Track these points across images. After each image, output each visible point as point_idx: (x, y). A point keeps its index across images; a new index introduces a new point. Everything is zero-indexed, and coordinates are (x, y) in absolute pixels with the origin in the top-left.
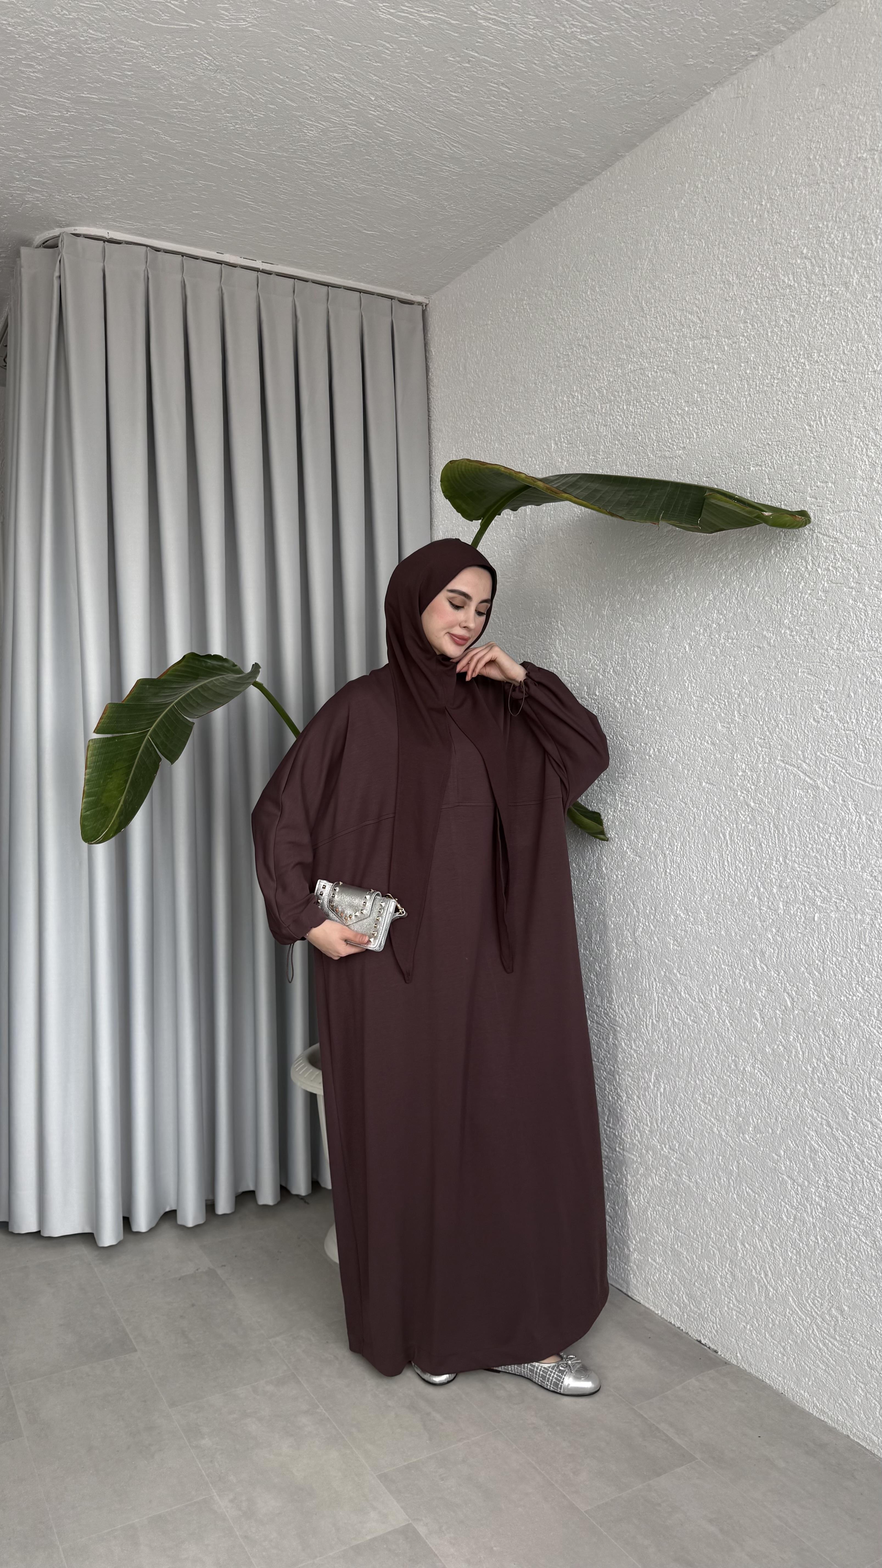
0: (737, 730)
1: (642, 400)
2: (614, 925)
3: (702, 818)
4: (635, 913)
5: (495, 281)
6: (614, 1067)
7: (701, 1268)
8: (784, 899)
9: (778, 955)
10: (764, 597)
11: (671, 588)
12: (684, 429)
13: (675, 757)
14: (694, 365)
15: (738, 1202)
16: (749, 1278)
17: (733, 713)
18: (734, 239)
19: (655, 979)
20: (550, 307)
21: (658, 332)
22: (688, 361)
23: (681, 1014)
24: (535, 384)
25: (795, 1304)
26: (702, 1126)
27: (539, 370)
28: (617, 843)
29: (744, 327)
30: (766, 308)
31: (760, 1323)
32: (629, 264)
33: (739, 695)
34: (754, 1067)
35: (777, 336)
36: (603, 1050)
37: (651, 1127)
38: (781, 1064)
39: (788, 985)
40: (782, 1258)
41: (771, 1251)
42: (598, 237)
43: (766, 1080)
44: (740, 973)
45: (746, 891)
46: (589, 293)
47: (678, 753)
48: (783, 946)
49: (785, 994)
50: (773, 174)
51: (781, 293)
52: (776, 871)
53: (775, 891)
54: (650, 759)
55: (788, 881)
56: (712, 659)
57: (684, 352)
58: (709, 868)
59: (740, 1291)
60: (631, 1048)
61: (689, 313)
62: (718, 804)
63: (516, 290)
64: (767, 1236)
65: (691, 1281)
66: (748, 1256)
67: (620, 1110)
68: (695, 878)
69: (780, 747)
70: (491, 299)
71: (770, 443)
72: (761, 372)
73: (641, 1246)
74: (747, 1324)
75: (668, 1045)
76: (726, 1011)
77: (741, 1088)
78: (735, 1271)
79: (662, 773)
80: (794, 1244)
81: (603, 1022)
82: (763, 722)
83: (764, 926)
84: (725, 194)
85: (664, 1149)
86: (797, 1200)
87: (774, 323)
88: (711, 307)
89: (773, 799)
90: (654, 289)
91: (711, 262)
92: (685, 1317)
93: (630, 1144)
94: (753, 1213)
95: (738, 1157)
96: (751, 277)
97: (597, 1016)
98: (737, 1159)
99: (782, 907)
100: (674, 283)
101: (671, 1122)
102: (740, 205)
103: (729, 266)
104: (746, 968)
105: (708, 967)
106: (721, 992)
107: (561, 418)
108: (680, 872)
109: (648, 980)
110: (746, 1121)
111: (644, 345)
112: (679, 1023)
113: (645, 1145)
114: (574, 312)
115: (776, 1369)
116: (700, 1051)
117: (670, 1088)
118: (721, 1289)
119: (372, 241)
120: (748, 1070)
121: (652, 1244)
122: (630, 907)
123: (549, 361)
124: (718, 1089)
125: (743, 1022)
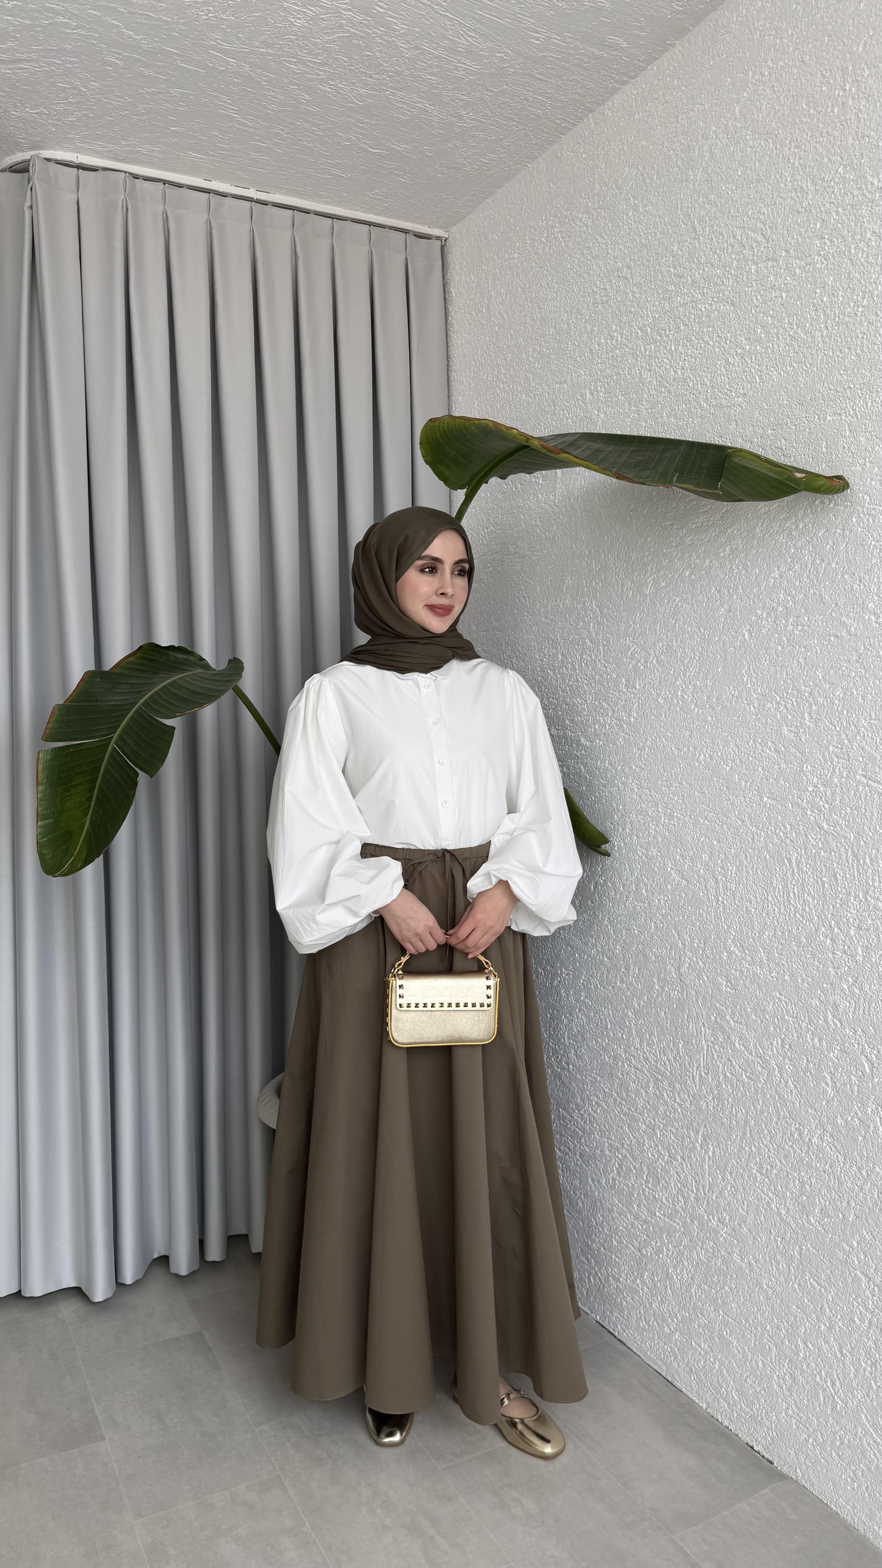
0: (807, 736)
1: (693, 338)
2: (655, 958)
3: (762, 840)
4: (680, 945)
5: (523, 207)
6: (655, 1121)
7: (754, 1363)
8: (863, 943)
9: (855, 1009)
10: (843, 576)
11: (727, 563)
12: (744, 372)
13: (730, 765)
14: (757, 294)
15: (800, 1294)
16: (813, 1384)
17: (803, 716)
18: (809, 135)
19: (703, 1024)
20: (585, 233)
21: (714, 256)
22: (750, 289)
23: (734, 1068)
24: (568, 324)
25: (869, 1423)
26: (758, 1200)
27: (573, 308)
28: (660, 863)
29: (821, 244)
30: (848, 219)
31: (825, 1439)
32: (679, 176)
33: (810, 694)
34: (822, 1139)
35: (863, 253)
36: (641, 1100)
37: (696, 1194)
38: (855, 1140)
39: (867, 1047)
40: (854, 1367)
41: (840, 1356)
42: (642, 146)
43: (837, 1156)
44: (807, 1027)
45: (817, 930)
46: (630, 214)
47: (733, 761)
48: (862, 1000)
49: (863, 1057)
50: (860, 49)
51: (868, 198)
52: (854, 909)
53: (852, 932)
54: (699, 766)
55: (870, 921)
56: (778, 649)
57: (745, 279)
58: (770, 899)
59: (801, 1397)
60: (675, 1102)
61: (752, 231)
62: (782, 823)
63: (546, 216)
64: (835, 1339)
65: (742, 1376)
66: (812, 1358)
67: (661, 1170)
68: (753, 910)
69: (861, 758)
71: (852, 386)
72: (841, 299)
73: (684, 1327)
74: (809, 1437)
75: (718, 1103)
76: (790, 1071)
77: (805, 1162)
78: (795, 1373)
79: (714, 784)
80: (868, 1353)
81: (642, 1067)
82: (840, 728)
83: (837, 974)
84: (799, 81)
85: (712, 1221)
86: (873, 1302)
87: (859, 237)
88: (779, 221)
89: (851, 821)
90: (708, 204)
91: (780, 166)
92: (735, 1416)
93: (671, 1210)
94: (818, 1309)
96: (831, 181)
97: (635, 1059)
98: (799, 1243)
99: (861, 954)
100: (733, 195)
101: (721, 1192)
102: (817, 91)
103: (802, 169)
104: (815, 1022)
105: (767, 1017)
106: (783, 1047)
107: (598, 363)
108: (735, 902)
109: (696, 1024)
110: (812, 1202)
111: (696, 273)
112: (732, 1078)
113: (689, 1214)
114: (613, 237)
115: (844, 1495)
116: (757, 1114)
117: (720, 1152)
118: (777, 1391)
119: (379, 162)
120: (815, 1143)
121: (696, 1326)
122: (674, 938)
123: (584, 297)
124: (778, 1159)
125: (810, 1085)
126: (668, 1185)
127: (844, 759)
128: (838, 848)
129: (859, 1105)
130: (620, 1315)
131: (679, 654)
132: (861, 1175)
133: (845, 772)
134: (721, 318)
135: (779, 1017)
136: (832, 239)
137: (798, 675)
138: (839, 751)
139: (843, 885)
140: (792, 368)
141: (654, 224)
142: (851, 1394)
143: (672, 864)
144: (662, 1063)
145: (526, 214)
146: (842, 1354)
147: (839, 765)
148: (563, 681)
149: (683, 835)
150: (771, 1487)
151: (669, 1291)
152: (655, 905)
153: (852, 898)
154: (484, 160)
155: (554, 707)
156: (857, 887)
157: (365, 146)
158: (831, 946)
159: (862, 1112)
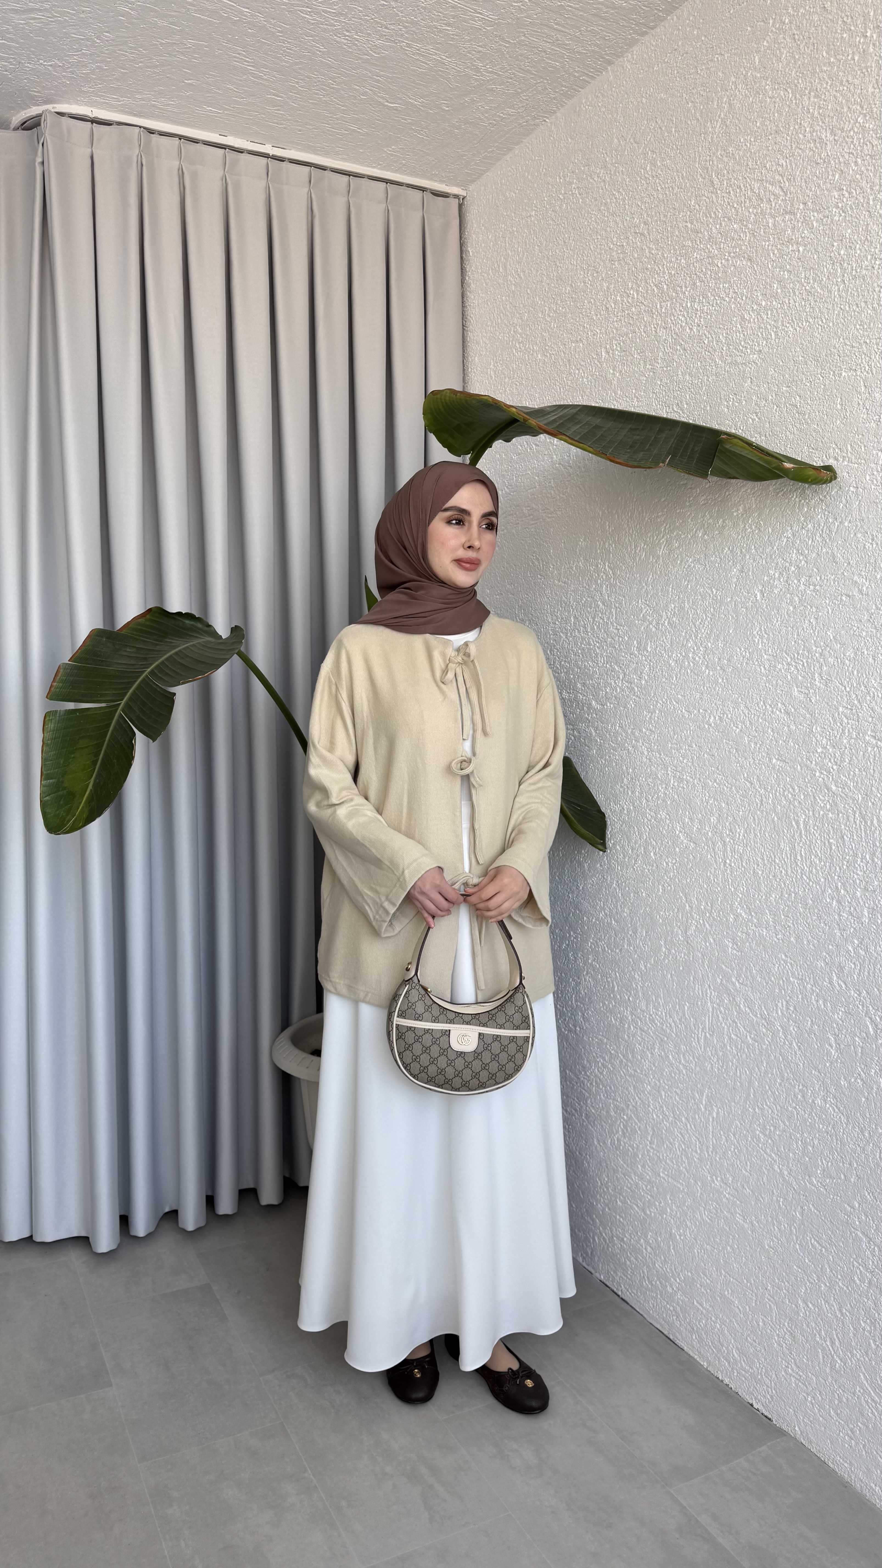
0: (818, 697)
1: (709, 294)
2: (663, 920)
3: (770, 802)
4: (687, 907)
5: (541, 163)
6: (660, 1082)
7: (754, 1322)
8: (869, 905)
9: (860, 971)
10: (855, 534)
11: (741, 523)
12: (759, 328)
13: (740, 727)
14: (774, 247)
15: (801, 1254)
16: (812, 1343)
17: (813, 676)
18: (829, 84)
19: (709, 986)
20: (602, 189)
21: (731, 210)
22: (767, 243)
23: (739, 1030)
24: (584, 282)
25: (868, 1382)
26: (761, 1161)
27: (589, 266)
28: (668, 826)
29: (839, 196)
30: (867, 170)
31: (824, 1397)
32: (698, 129)
33: (821, 654)
34: (825, 1101)
36: (647, 1062)
37: (700, 1154)
39: (871, 1009)
40: (853, 1327)
41: (839, 1316)
42: (661, 98)
43: (840, 1117)
44: (812, 989)
45: (823, 892)
46: (648, 168)
47: (743, 723)
48: (867, 962)
49: (867, 1018)
52: (861, 871)
54: (709, 728)
55: (876, 883)
56: (788, 609)
58: (777, 861)
59: (801, 1356)
60: (680, 1062)
61: (770, 184)
62: (791, 785)
63: (564, 171)
64: (834, 1298)
65: (742, 1334)
66: (812, 1318)
67: (665, 1131)
68: (760, 873)
69: (870, 719)
70: (536, 185)
71: (868, 341)
73: (686, 1286)
74: (808, 1395)
75: (723, 1064)
76: (794, 1032)
77: (808, 1124)
78: (795, 1332)
79: (724, 746)
81: (648, 1029)
82: (850, 688)
83: (843, 936)
84: (819, 28)
85: (715, 1181)
86: (873, 1262)
87: (878, 187)
89: (860, 782)
90: (726, 157)
91: (799, 116)
92: (735, 1374)
93: (675, 1170)
94: (819, 1269)
95: (803, 1202)
96: (850, 130)
97: (641, 1022)
99: (867, 916)
100: (751, 147)
101: (724, 1153)
102: (837, 39)
103: (821, 119)
104: (820, 983)
105: (773, 979)
106: (788, 1009)
107: (613, 321)
108: (742, 864)
109: (701, 986)
110: (814, 1163)
111: (713, 228)
112: (737, 1039)
113: (693, 1175)
114: (631, 193)
115: (841, 1452)
116: (761, 1075)
117: (724, 1114)
118: (777, 1349)
119: (396, 117)
120: (818, 1104)
121: (698, 1285)
122: (681, 901)
123: (601, 254)
124: (781, 1121)
125: (814, 1047)
126: (672, 1145)
127: (853, 720)
128: (846, 810)
129: (863, 1067)
130: (624, 1275)
131: (691, 616)
132: (864, 1136)
133: (854, 733)
134: (737, 273)
135: (784, 979)
136: (850, 190)
137: (810, 636)
138: (849, 712)
139: (850, 847)
140: (808, 324)
141: (672, 178)
142: (850, 1353)
143: (680, 827)
144: (668, 1025)
145: (544, 170)
146: (842, 1314)
147: (849, 726)
148: (575, 644)
149: (691, 797)
150: (769, 1444)
151: (672, 1251)
152: (663, 869)
153: (859, 860)
154: (502, 115)
155: (565, 670)
156: (864, 848)
157: (381, 100)
158: (837, 907)
159: (865, 1074)
